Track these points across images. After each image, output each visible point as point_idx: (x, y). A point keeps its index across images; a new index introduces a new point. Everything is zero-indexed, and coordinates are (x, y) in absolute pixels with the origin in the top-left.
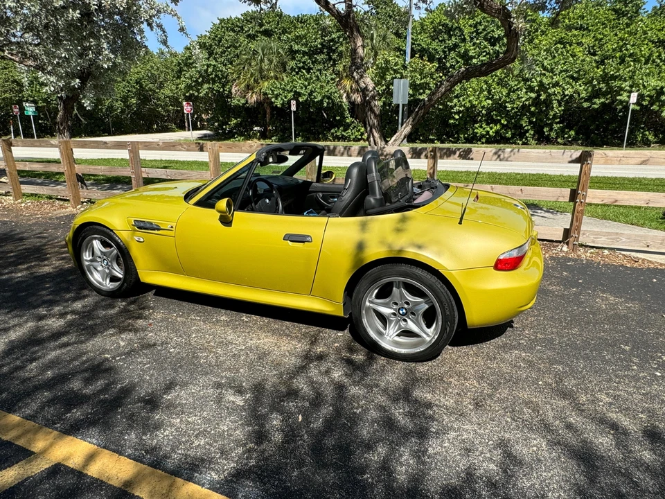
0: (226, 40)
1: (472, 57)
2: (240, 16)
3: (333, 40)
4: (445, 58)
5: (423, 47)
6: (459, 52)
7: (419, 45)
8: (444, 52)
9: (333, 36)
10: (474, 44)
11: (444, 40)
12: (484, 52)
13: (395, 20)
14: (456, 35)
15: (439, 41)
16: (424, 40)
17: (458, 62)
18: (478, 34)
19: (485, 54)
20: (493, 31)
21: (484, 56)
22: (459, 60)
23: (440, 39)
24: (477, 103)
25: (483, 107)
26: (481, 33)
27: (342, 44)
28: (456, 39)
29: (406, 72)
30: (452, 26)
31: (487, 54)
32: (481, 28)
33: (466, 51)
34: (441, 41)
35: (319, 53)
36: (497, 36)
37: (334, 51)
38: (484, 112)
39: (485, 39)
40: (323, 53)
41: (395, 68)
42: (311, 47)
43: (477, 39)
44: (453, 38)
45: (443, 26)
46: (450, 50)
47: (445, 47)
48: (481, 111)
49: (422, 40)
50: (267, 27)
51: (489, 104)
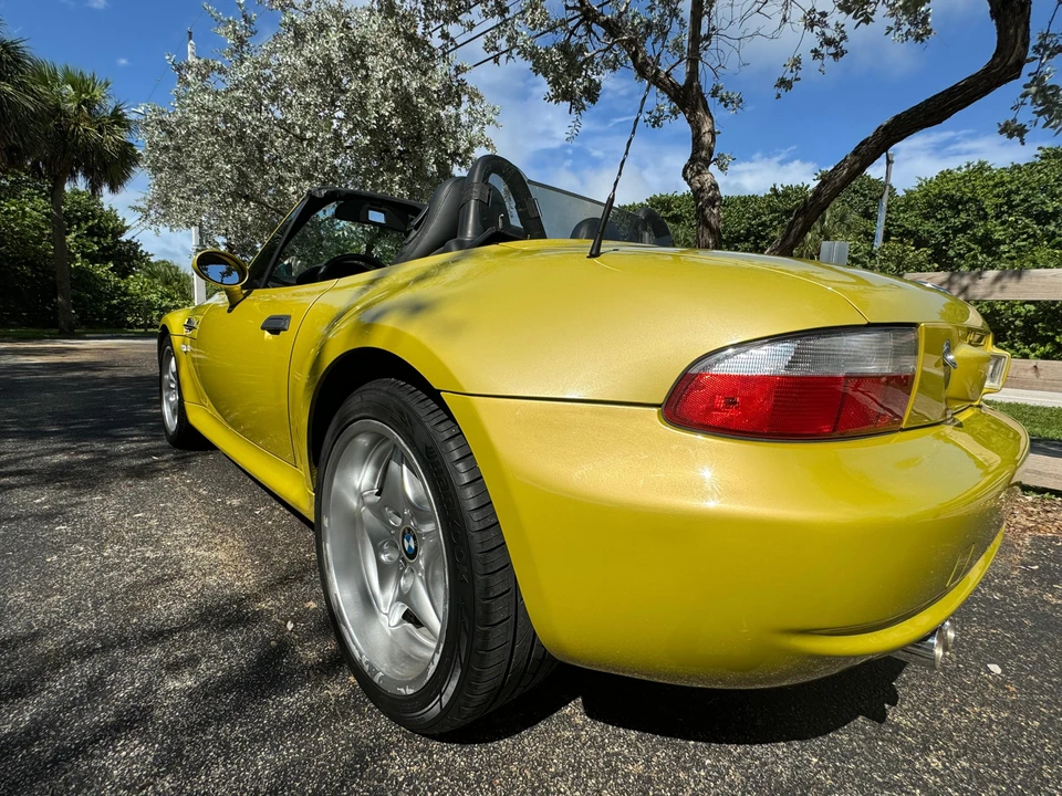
0: (624, 229)
1: (999, 243)
2: (644, 202)
3: (763, 224)
4: (946, 244)
5: (907, 229)
6: (974, 235)
7: (900, 226)
8: (945, 235)
9: (764, 219)
10: (1003, 223)
11: (946, 218)
12: (1023, 234)
13: (864, 196)
14: (967, 210)
15: (937, 220)
16: (909, 220)
17: (970, 250)
18: (1011, 207)
19: (1025, 236)
20: (1044, 203)
21: (1024, 240)
22: (973, 246)
23: (939, 217)
24: (1003, 307)
25: (1018, 316)
26: (1018, 205)
27: (775, 229)
28: (969, 215)
29: (873, 261)
30: (962, 198)
31: (1029, 236)
32: (1017, 199)
33: (987, 235)
34: (941, 220)
35: (742, 241)
36: (1051, 210)
37: (763, 238)
38: (1017, 322)
39: (1027, 214)
40: (748, 242)
41: (854, 256)
42: (730, 232)
43: (1010, 215)
44: (963, 215)
45: (945, 198)
46: (956, 231)
47: (947, 228)
48: (1013, 322)
49: (907, 219)
50: (676, 211)
51: (1030, 311)
